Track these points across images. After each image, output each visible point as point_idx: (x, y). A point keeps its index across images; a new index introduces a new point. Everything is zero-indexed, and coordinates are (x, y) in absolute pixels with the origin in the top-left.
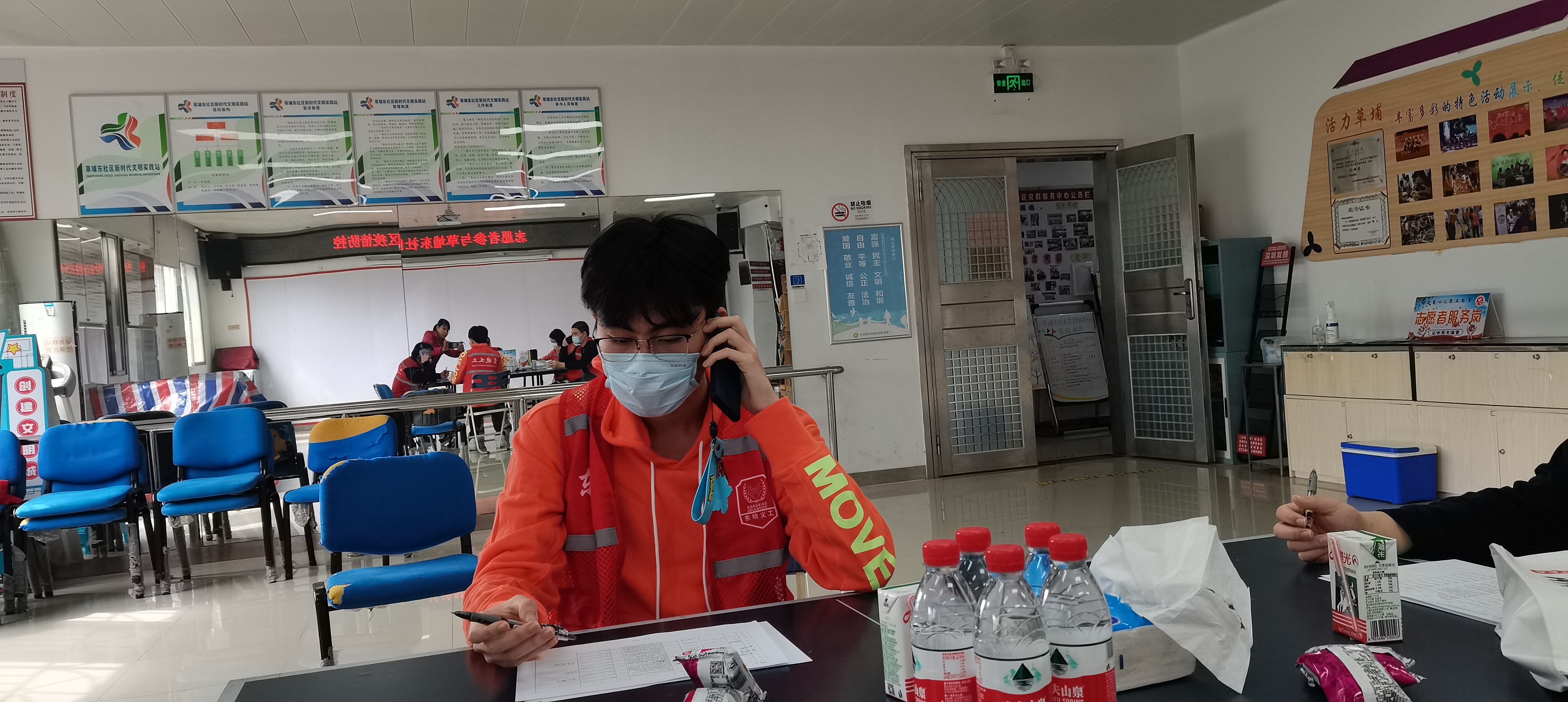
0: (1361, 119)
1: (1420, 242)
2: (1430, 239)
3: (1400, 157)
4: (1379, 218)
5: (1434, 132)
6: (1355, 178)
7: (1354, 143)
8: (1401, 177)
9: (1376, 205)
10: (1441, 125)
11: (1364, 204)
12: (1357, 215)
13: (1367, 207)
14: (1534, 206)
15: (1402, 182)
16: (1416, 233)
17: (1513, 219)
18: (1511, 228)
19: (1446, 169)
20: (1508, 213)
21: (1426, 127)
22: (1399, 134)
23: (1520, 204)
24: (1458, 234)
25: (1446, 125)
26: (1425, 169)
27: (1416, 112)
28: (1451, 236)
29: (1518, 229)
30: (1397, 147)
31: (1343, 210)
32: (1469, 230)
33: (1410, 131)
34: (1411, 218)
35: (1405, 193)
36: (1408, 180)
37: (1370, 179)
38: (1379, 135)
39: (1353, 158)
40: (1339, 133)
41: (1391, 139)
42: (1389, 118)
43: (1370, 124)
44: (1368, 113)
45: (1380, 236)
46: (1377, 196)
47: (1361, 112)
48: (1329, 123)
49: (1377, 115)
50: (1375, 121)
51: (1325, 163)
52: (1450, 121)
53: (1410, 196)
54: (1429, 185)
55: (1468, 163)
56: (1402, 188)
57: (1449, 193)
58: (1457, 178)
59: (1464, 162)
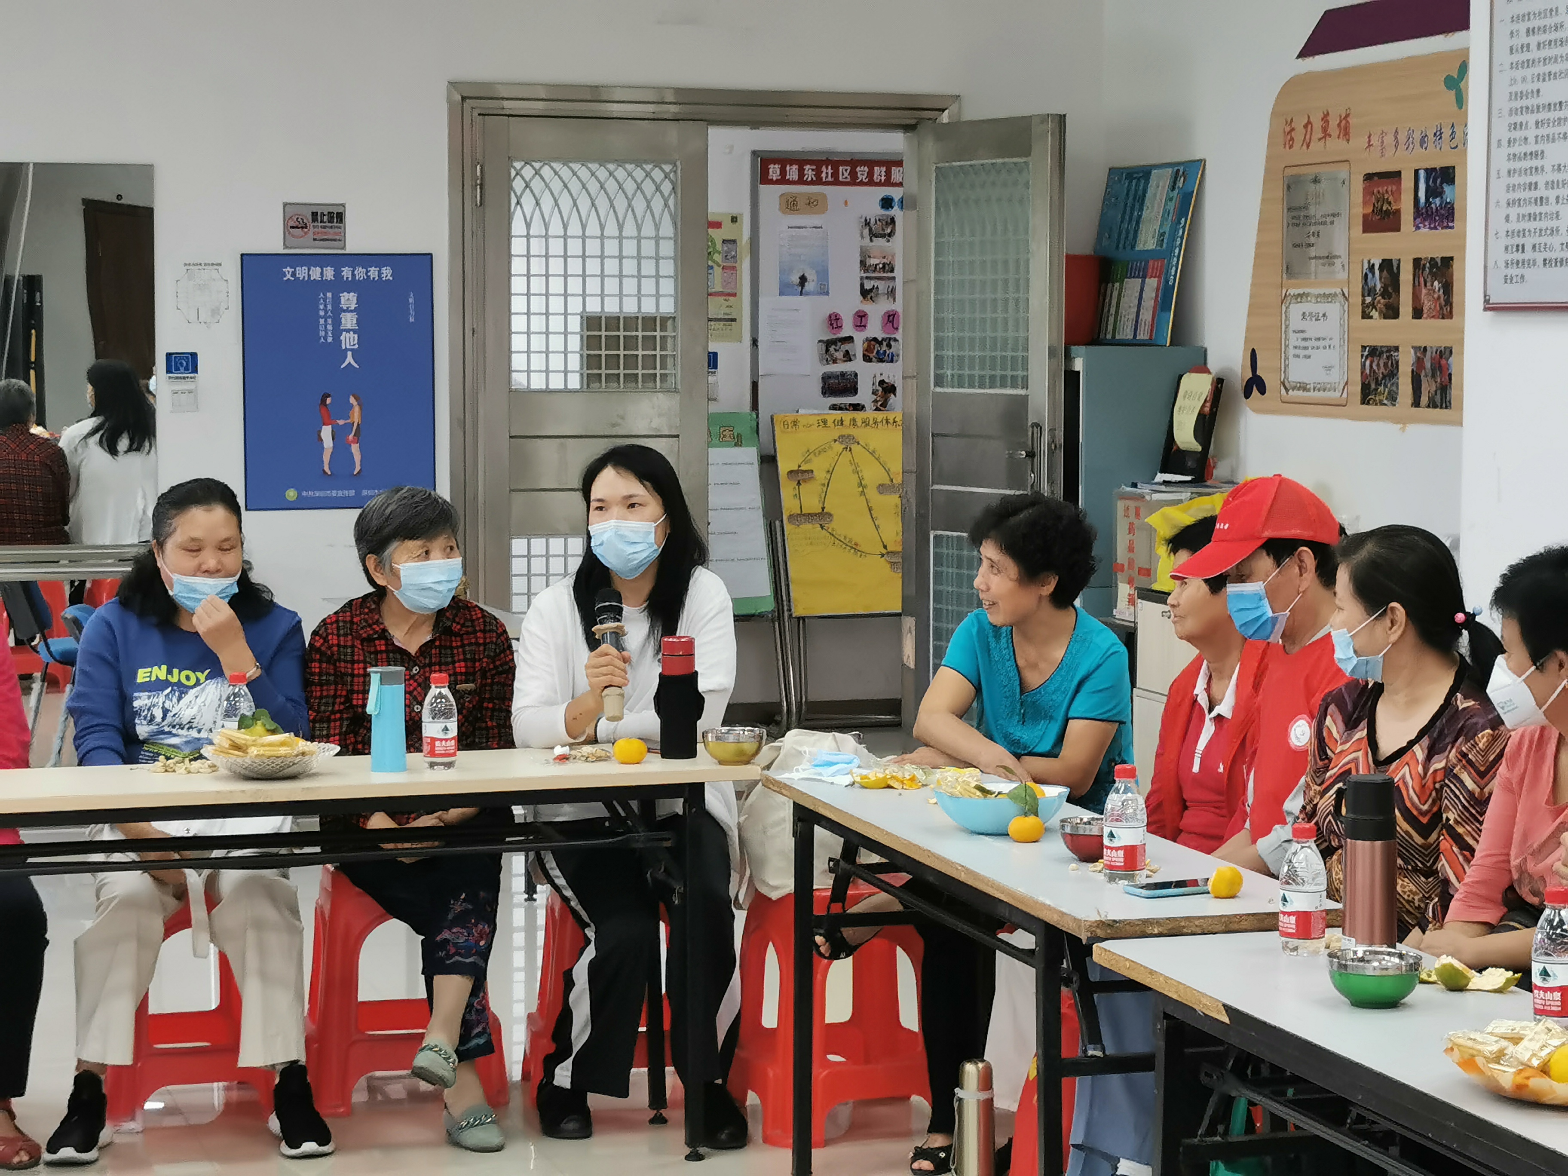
0: (1326, 134)
3: (1367, 225)
4: (1336, 342)
5: (1407, 182)
6: (1312, 252)
7: (1316, 181)
8: (1366, 266)
9: (1335, 314)
10: (1416, 172)
11: (1321, 308)
12: (1313, 329)
13: (1324, 315)
15: (1366, 275)
16: (1377, 383)
19: (1417, 262)
21: (1398, 174)
22: (1369, 177)
25: (1422, 174)
26: (1394, 257)
27: (1391, 140)
30: (1365, 203)
31: (1295, 312)
33: (1379, 176)
34: (1373, 352)
35: (1369, 300)
36: (1373, 274)
37: (1329, 258)
38: (1342, 172)
39: (1312, 211)
40: (1299, 154)
41: (1358, 185)
42: (1358, 141)
43: (1336, 146)
44: (1333, 123)
45: (1336, 377)
46: (1335, 295)
47: (1325, 118)
48: (1288, 129)
49: (1345, 131)
50: (1342, 143)
51: (1278, 211)
52: (1426, 170)
53: (1374, 307)
54: (1397, 289)
55: (1442, 258)
56: (1368, 290)
57: (1418, 313)
58: (1428, 284)
59: (1438, 255)
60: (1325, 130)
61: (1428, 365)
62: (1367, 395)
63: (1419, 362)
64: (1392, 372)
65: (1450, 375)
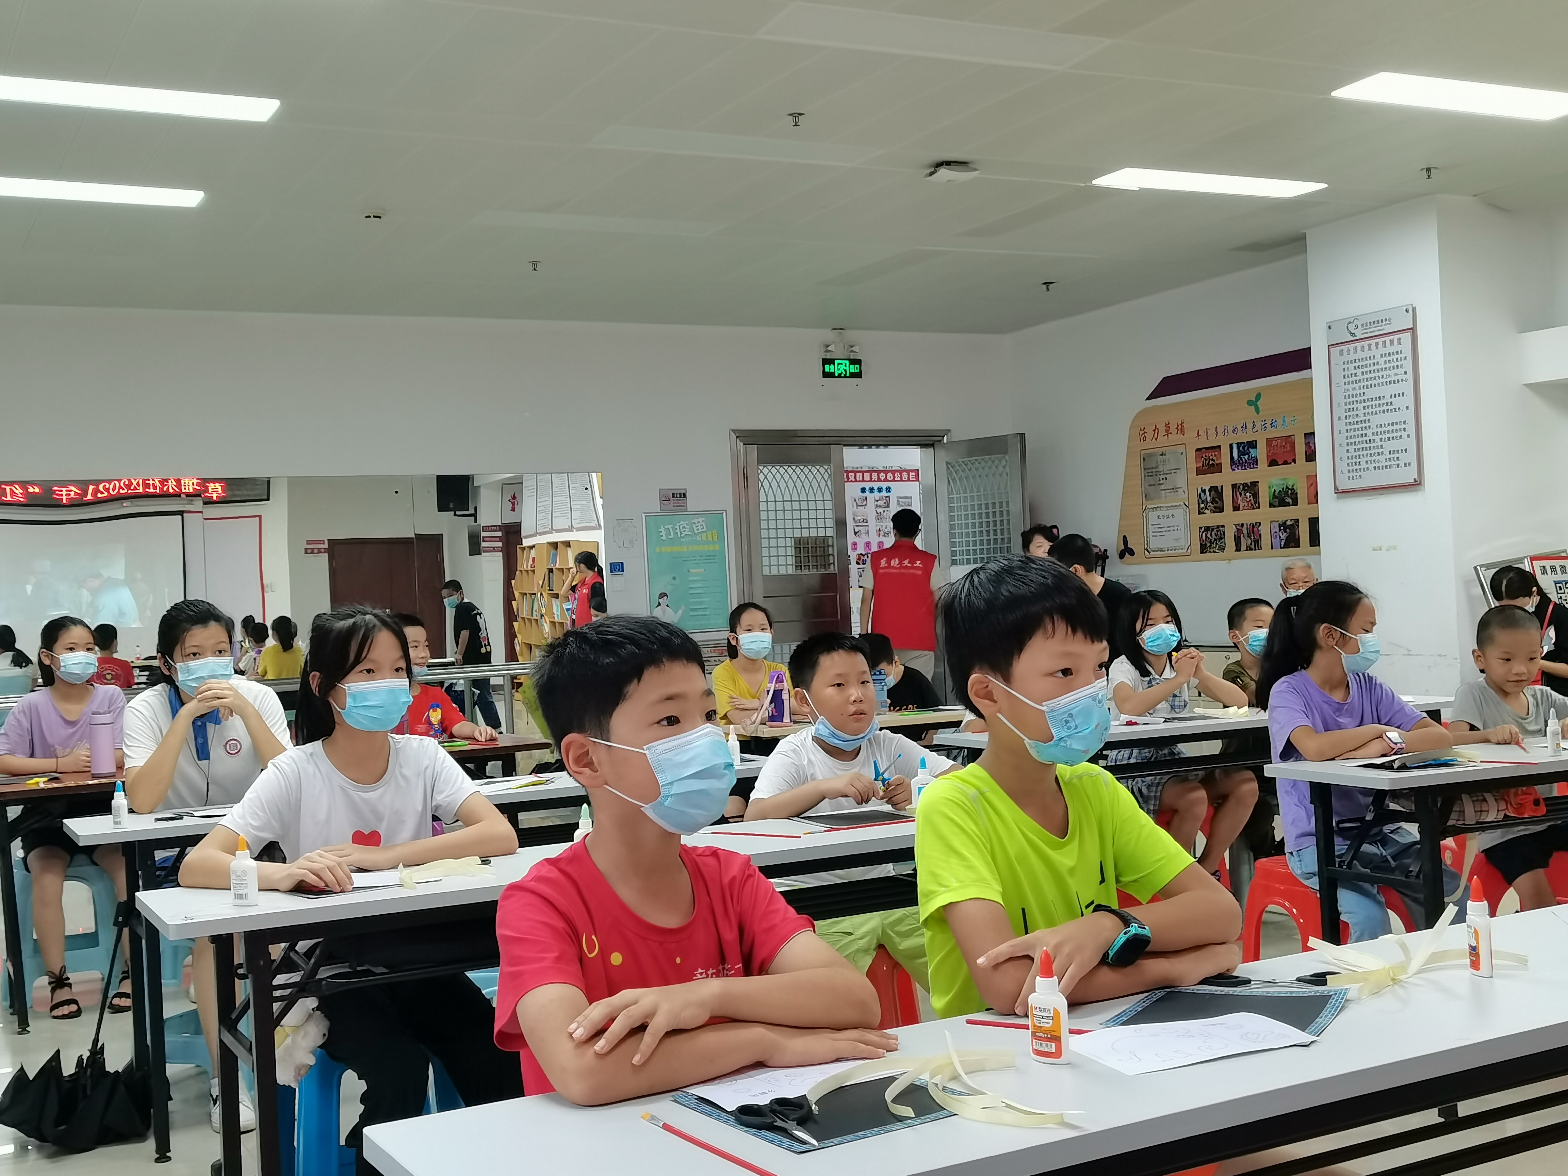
0: (1168, 433)
1: (1214, 552)
2: (1222, 549)
3: (1199, 472)
4: (1181, 527)
5: (1225, 450)
6: (1163, 487)
7: (1162, 454)
8: (1199, 490)
9: (1180, 513)
10: (1231, 445)
11: (1170, 512)
12: (1164, 522)
13: (1173, 515)
14: (1298, 526)
15: (1200, 494)
16: (1211, 543)
17: (1284, 536)
18: (1283, 543)
19: (1234, 486)
20: (1280, 530)
21: (1219, 447)
22: (1199, 450)
23: (1289, 523)
24: (1244, 547)
25: (1235, 446)
26: (1219, 485)
27: (1212, 432)
28: (1238, 549)
29: (1286, 546)
30: (1197, 462)
31: (1152, 516)
32: (1251, 544)
33: (1206, 448)
34: (1207, 529)
35: (1202, 506)
36: (1205, 494)
37: (1175, 489)
38: (1182, 449)
39: (1161, 468)
40: (1149, 443)
41: (1192, 455)
42: (1190, 434)
43: (1175, 438)
44: (1173, 428)
45: (1183, 543)
46: (1180, 505)
47: (1167, 425)
48: (1142, 432)
49: (1181, 429)
50: (1180, 436)
51: (1137, 471)
52: (1237, 444)
53: (1206, 508)
54: (1222, 499)
55: (1251, 483)
56: (1201, 500)
57: (1236, 508)
58: (1243, 495)
59: (1248, 481)
60: (1167, 431)
61: (1245, 531)
62: (1204, 549)
63: (1239, 531)
64: (1221, 537)
65: (1260, 535)
